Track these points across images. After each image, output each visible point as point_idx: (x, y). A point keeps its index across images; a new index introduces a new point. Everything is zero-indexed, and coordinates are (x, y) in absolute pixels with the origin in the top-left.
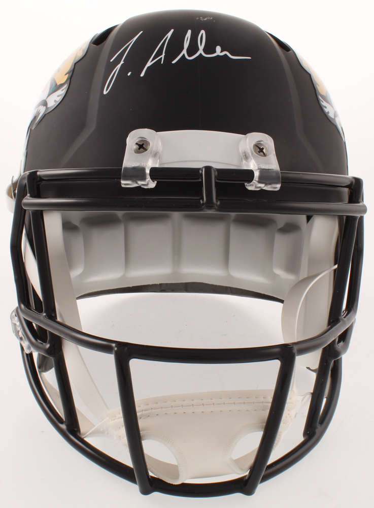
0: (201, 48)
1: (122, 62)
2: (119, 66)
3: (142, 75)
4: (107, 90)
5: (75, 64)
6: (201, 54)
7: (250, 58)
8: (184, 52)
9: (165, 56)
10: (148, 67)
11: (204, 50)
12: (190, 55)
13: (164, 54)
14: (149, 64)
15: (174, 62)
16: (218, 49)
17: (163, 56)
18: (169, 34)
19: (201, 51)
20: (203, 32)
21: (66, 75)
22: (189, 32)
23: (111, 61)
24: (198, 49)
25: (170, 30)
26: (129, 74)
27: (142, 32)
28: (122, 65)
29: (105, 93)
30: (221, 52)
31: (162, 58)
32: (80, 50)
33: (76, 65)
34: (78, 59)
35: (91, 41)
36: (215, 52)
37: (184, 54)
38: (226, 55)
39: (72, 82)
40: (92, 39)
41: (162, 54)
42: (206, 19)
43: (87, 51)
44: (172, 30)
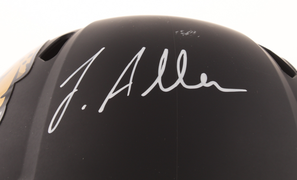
0: (181, 75)
1: (75, 90)
2: (71, 95)
3: (101, 110)
4: (53, 127)
5: (15, 84)
6: (180, 84)
7: (245, 91)
8: (159, 80)
9: (132, 85)
10: (109, 100)
11: (185, 79)
12: (165, 86)
13: (131, 83)
14: (111, 95)
15: (144, 95)
16: (204, 77)
17: (130, 85)
18: (140, 54)
19: (180, 80)
20: (183, 52)
21: (2, 97)
22: (166, 52)
23: (61, 86)
24: (177, 78)
25: (141, 49)
26: (83, 108)
27: (103, 48)
28: (75, 93)
29: (50, 131)
30: (207, 82)
31: (128, 87)
32: (24, 64)
33: (17, 85)
34: (19, 76)
35: (39, 53)
36: (199, 82)
37: (158, 84)
38: (213, 86)
39: (8, 109)
40: (41, 50)
41: (128, 83)
42: (187, 34)
43: (32, 67)
44: (144, 49)
